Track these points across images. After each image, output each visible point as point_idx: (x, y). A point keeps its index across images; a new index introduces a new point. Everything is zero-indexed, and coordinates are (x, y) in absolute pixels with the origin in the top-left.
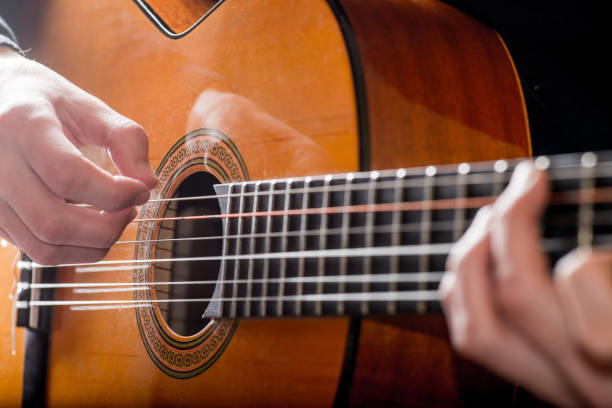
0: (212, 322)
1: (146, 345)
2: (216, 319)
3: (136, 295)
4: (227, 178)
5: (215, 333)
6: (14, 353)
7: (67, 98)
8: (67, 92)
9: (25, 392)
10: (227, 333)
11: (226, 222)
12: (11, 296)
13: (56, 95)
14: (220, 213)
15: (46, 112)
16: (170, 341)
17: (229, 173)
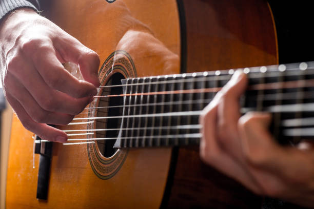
0: (118, 150)
1: (91, 162)
2: (120, 149)
3: (88, 136)
4: (128, 76)
5: (119, 156)
6: (34, 167)
7: (60, 37)
8: (60, 34)
9: (38, 188)
10: (124, 155)
11: (125, 98)
12: (33, 137)
13: (54, 35)
14: (123, 94)
15: (48, 44)
16: (101, 160)
17: (129, 74)
